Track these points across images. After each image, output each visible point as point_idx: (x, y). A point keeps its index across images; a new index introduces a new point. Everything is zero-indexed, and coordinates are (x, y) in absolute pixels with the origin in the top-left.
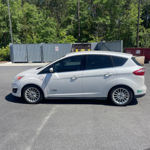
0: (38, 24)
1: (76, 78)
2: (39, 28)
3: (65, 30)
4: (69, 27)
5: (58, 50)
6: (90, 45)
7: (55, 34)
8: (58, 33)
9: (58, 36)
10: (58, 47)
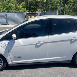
0: (4, 2)
1: (42, 44)
2: (5, 4)
3: (20, 5)
4: (23, 3)
5: (17, 17)
6: (37, 13)
7: (15, 7)
8: (16, 7)
9: (16, 9)
10: (17, 15)
